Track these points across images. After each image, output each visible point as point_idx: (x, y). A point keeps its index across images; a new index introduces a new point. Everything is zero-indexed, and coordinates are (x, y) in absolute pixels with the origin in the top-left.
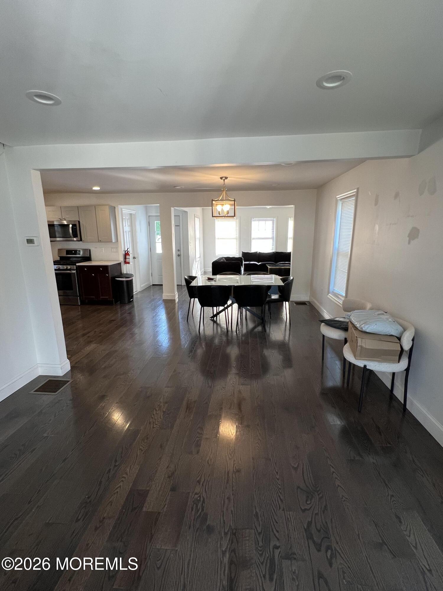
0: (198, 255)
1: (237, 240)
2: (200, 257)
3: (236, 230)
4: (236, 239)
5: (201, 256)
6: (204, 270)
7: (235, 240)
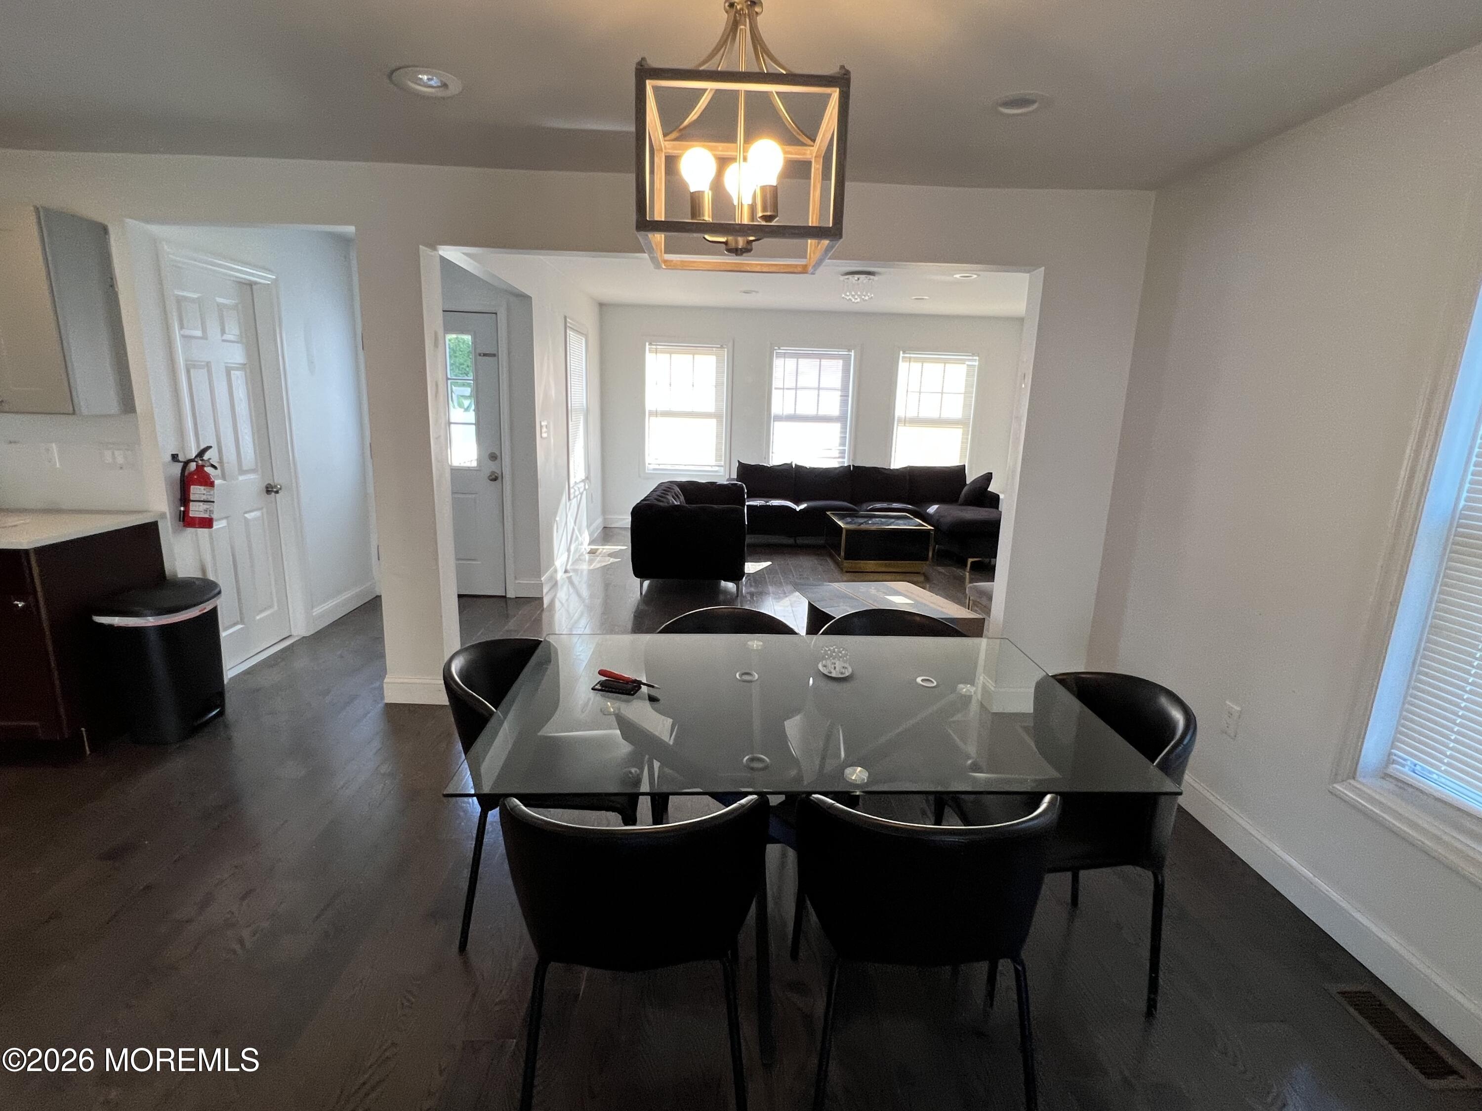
0: (578, 471)
1: (719, 423)
2: (587, 478)
3: (718, 385)
4: (716, 416)
5: (592, 475)
6: (605, 520)
7: (713, 422)
